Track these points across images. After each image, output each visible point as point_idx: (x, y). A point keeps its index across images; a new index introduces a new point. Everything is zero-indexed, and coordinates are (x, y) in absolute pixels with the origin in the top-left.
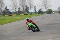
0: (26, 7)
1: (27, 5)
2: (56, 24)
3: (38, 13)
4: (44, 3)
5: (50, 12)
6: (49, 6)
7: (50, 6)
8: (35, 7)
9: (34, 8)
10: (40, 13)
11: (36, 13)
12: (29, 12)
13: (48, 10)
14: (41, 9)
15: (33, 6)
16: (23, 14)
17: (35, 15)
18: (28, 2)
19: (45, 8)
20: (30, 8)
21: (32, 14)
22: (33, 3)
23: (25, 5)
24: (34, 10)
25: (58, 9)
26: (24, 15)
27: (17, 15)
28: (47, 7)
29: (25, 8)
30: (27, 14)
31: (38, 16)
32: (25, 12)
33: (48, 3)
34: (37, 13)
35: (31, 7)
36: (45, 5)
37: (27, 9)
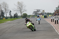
1: (3, 10)
3: (13, 18)
4: (19, 8)
6: (24, 10)
8: (10, 11)
9: (10, 13)
11: (11, 17)
12: (4, 17)
13: (23, 14)
14: (16, 13)
19: (20, 12)
20: (5, 12)
21: (7, 19)
22: (8, 7)
25: (33, 13)
28: (22, 11)
29: (0, 12)
30: (3, 19)
33: (23, 8)
35: (7, 11)
37: (3, 13)
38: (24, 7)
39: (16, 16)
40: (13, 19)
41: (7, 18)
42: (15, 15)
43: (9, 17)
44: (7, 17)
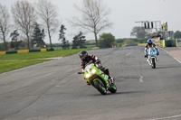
0: (36, 28)
1: (38, 23)
2: (127, 78)
3: (71, 47)
4: (88, 17)
6: (105, 24)
7: (107, 25)
8: (62, 27)
9: (60, 31)
10: (77, 45)
11: (65, 45)
12: (44, 44)
13: (102, 37)
14: (81, 34)
15: (56, 25)
17: (64, 51)
18: (41, 15)
19: (92, 29)
20: (46, 30)
21: (52, 50)
22: (55, 15)
23: (31, 23)
24: (60, 38)
25: (132, 34)
26: (30, 51)
27: (7, 53)
29: (32, 30)
30: (39, 51)
31: (71, 55)
32: (33, 44)
34: (68, 46)
35: (52, 27)
36: (92, 23)
37: (39, 34)
38: (103, 13)
39: (79, 42)
40: (70, 50)
41: (51, 48)
42: (75, 38)
43: (57, 45)
44: (51, 45)
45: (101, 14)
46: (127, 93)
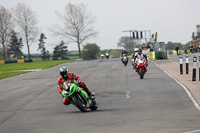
0: (13, 36)
1: (16, 31)
2: (112, 93)
3: (51, 58)
4: (70, 25)
5: (92, 53)
6: (89, 33)
7: (92, 35)
8: (42, 36)
9: (40, 41)
10: (58, 56)
11: (45, 56)
13: (85, 47)
14: (63, 43)
15: (35, 34)
16: (3, 62)
17: (43, 63)
18: (19, 22)
19: (75, 39)
21: (30, 61)
22: (34, 22)
23: (8, 31)
24: (40, 47)
25: (119, 44)
26: (6, 62)
28: (82, 36)
29: (8, 40)
30: (16, 62)
32: (9, 54)
33: (87, 26)
34: (48, 57)
35: (30, 36)
36: (75, 31)
37: (16, 43)
38: (87, 21)
39: (60, 53)
40: (51, 62)
41: (30, 59)
42: (57, 48)
43: (36, 56)
44: (30, 56)
45: (86, 21)
46: (112, 110)
